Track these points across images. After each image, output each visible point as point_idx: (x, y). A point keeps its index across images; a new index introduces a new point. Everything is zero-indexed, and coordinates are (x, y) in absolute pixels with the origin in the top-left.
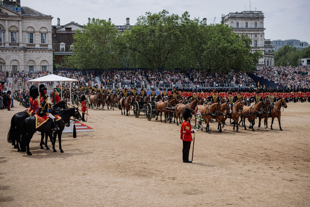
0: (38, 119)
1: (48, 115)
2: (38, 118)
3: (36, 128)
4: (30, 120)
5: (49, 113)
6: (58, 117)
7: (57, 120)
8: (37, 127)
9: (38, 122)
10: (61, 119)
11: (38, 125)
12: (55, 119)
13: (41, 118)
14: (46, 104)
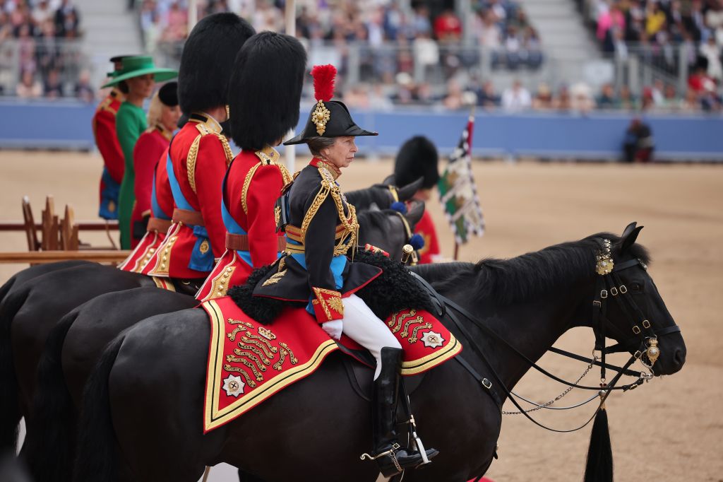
0: (230, 347)
1: (337, 316)
2: (229, 327)
3: (209, 425)
4: (157, 349)
5: (344, 292)
6: (432, 338)
7: (414, 367)
8: (215, 416)
9: (225, 374)
10: (460, 353)
11: (226, 400)
12: (394, 358)
13: (266, 333)
14: (321, 198)
